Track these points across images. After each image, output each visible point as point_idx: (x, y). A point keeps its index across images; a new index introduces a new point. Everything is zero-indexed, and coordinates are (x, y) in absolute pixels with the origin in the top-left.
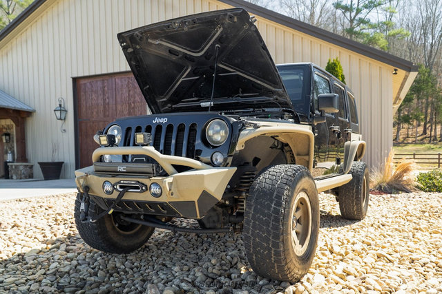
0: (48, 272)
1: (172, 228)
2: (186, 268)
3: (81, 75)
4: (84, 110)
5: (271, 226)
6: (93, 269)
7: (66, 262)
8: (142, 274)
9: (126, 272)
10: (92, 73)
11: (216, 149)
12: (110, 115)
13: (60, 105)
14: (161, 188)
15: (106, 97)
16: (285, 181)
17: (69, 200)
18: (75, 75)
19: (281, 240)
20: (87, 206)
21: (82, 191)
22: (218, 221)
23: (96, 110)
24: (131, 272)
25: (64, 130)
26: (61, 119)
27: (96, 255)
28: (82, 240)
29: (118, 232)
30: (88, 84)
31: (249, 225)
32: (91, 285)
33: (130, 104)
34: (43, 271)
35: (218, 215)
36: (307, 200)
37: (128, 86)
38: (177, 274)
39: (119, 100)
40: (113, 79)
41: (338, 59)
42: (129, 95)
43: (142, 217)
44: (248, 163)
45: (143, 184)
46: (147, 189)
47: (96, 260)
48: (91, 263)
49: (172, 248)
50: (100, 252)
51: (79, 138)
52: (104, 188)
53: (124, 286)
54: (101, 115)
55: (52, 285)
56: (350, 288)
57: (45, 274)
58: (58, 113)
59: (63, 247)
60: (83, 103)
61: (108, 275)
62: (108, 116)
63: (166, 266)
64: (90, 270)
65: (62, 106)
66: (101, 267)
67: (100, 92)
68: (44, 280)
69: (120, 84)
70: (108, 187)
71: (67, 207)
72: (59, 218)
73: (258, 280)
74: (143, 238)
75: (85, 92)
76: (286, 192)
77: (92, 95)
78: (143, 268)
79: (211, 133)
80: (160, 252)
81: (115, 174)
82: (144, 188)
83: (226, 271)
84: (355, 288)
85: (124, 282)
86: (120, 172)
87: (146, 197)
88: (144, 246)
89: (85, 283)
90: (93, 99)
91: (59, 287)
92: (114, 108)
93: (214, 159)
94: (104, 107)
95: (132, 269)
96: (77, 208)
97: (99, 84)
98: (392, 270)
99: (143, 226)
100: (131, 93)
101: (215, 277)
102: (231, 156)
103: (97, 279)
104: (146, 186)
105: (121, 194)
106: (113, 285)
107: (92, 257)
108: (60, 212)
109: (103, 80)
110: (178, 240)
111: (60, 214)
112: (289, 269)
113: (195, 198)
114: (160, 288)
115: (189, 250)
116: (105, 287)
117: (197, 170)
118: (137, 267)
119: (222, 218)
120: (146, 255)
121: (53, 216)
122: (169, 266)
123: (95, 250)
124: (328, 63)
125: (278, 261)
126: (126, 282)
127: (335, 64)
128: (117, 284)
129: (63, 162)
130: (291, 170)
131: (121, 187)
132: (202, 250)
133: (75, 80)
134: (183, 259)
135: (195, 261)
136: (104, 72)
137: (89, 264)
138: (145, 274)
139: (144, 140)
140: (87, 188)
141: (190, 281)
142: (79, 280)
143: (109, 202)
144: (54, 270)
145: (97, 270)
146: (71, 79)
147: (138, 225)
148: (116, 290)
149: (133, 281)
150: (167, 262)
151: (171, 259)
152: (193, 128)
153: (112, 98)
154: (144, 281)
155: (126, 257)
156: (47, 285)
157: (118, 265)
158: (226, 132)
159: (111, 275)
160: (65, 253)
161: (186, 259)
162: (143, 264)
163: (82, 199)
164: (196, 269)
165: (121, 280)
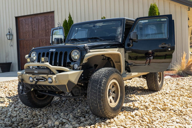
0: (7, 116)
1: (59, 96)
2: (66, 114)
3: (20, 15)
4: (22, 34)
5: (97, 94)
6: (26, 115)
7: (14, 112)
8: (47, 117)
9: (40, 116)
10: (26, 14)
11: (75, 63)
12: (36, 37)
13: (9, 32)
14: (52, 80)
15: (33, 27)
16: (104, 75)
17: (15, 83)
18: (17, 16)
19: (101, 100)
20: (23, 87)
21: (20, 81)
22: (79, 93)
23: (28, 34)
24: (42, 116)
25: (12, 45)
26: (10, 39)
27: (27, 109)
28: (21, 102)
29: (36, 98)
30: (24, 20)
31: (89, 94)
32: (25, 121)
33: (46, 30)
34: (5, 116)
35: (79, 90)
36: (117, 83)
37: (45, 20)
38: (62, 116)
39: (40, 28)
40: (37, 17)
41: (156, 4)
42: (45, 25)
43: (47, 92)
44: (92, 67)
45: (45, 78)
46: (46, 80)
47: (28, 111)
48: (25, 112)
49: (62, 106)
50: (29, 108)
51: (20, 49)
52: (29, 79)
53: (39, 121)
54: (31, 37)
55: (9, 121)
56: (135, 121)
57: (5, 117)
58: (8, 36)
59: (13, 106)
60: (21, 30)
61: (33, 117)
62: (35, 37)
63: (58, 113)
64: (25, 115)
65: (10, 32)
66: (30, 114)
67: (30, 24)
68: (5, 120)
69: (40, 19)
70: (31, 79)
71: (14, 87)
72: (10, 92)
73: (96, 118)
74: (48, 101)
75: (22, 25)
76: (104, 80)
77: (26, 26)
78: (48, 114)
79: (73, 55)
80: (56, 107)
81: (33, 74)
82: (45, 80)
83: (83, 115)
84: (137, 121)
85: (39, 120)
86: (35, 73)
87: (46, 83)
88: (49, 105)
89: (23, 121)
90: (26, 27)
91: (12, 122)
92: (38, 33)
93: (74, 67)
94: (33, 32)
95: (43, 115)
96: (19, 88)
97: (30, 19)
98: (158, 114)
99: (48, 96)
100: (46, 24)
101: (78, 117)
102: (81, 65)
103: (28, 119)
104: (46, 79)
105: (36, 82)
106: (34, 121)
107: (26, 110)
108: (11, 90)
109: (32, 18)
110: (65, 102)
111: (11, 91)
112: (106, 112)
113: (66, 84)
114: (54, 122)
115: (70, 106)
116: (31, 122)
117: (66, 72)
118: (45, 114)
119: (81, 91)
120: (50, 109)
121: (8, 92)
122: (59, 113)
123: (27, 107)
124: (151, 6)
125: (101, 109)
126: (40, 120)
127: (154, 6)
128: (36, 121)
129: (11, 63)
130: (107, 71)
131: (36, 79)
132: (76, 106)
133: (17, 18)
134: (66, 110)
135: (71, 111)
136: (32, 13)
137: (24, 113)
138: (49, 117)
139: (45, 60)
140: (22, 80)
141: (67, 119)
142: (20, 119)
143: (32, 86)
144: (9, 115)
145: (28, 115)
146: (15, 18)
147: (46, 95)
148: (36, 123)
149: (43, 119)
150: (59, 112)
151: (61, 110)
152: (66, 53)
153: (37, 27)
154: (48, 119)
155: (41, 109)
156: (7, 121)
157: (37, 113)
158: (79, 55)
159: (34, 117)
160: (14, 108)
161: (67, 110)
162: (48, 112)
163: (20, 84)
164: (70, 114)
165: (38, 119)
